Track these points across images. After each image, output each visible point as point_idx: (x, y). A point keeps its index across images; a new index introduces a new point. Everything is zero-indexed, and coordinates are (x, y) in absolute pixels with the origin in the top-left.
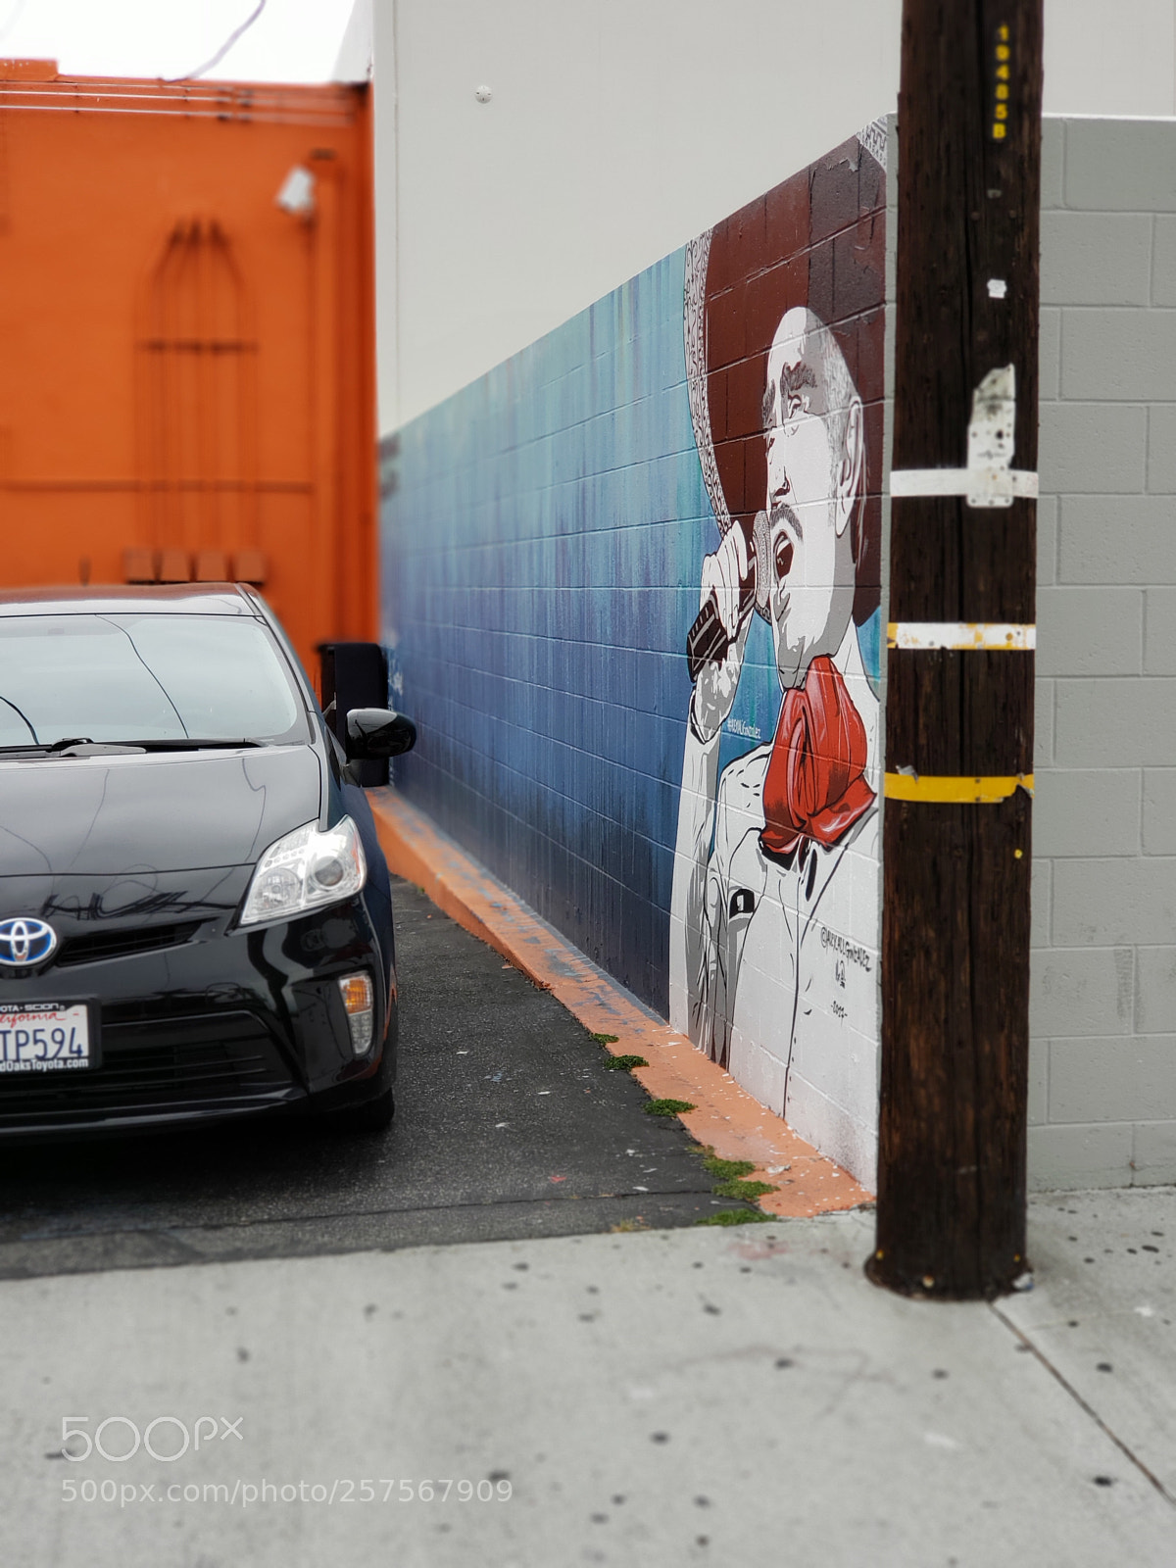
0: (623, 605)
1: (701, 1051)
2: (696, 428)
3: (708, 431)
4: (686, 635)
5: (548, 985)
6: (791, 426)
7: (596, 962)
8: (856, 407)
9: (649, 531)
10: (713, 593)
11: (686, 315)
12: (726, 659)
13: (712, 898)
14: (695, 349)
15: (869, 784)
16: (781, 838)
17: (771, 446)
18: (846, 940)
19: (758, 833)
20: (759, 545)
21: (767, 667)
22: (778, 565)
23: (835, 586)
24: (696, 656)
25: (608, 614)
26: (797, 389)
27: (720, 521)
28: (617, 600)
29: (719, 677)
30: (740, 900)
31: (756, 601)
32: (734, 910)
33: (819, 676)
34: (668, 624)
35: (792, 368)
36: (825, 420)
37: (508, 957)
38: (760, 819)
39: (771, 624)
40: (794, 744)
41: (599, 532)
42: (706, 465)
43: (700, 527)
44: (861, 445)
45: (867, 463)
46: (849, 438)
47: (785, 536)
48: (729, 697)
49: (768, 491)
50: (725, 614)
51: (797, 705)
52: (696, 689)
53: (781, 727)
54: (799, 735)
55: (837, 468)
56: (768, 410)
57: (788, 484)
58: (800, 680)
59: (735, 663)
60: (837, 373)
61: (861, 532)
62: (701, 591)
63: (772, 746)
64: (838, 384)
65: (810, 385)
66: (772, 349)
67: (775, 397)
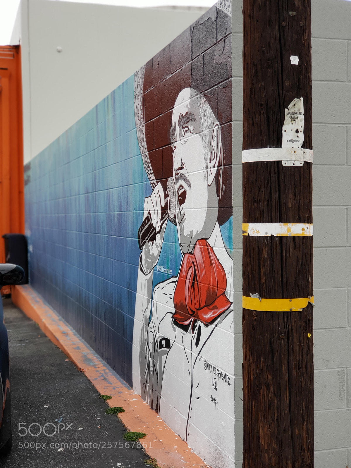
0: (111, 219)
1: (146, 404)
2: (141, 146)
3: (146, 147)
4: (137, 230)
5: (83, 370)
6: (184, 140)
7: (102, 358)
8: (217, 127)
9: (121, 189)
10: (149, 213)
11: (135, 101)
12: (155, 241)
13: (151, 340)
14: (139, 114)
15: (228, 298)
16: (182, 318)
17: (174, 149)
18: (217, 368)
19: (172, 315)
20: (170, 192)
21: (175, 244)
22: (179, 200)
23: (208, 208)
24: (142, 239)
25: (105, 223)
26: (186, 124)
27: (152, 183)
28: (109, 218)
29: (152, 248)
30: (164, 342)
31: (169, 216)
32: (161, 346)
33: (201, 248)
34: (130, 226)
35: (184, 115)
36: (201, 135)
37: (67, 356)
38: (173, 309)
39: (176, 225)
40: (188, 277)
41: (101, 191)
42: (145, 161)
43: (143, 186)
44: (220, 144)
45: (223, 152)
46: (213, 141)
47: (182, 187)
48: (157, 256)
49: (174, 169)
50: (155, 221)
51: (190, 260)
52: (142, 253)
53: (182, 270)
54: (191, 274)
55: (208, 155)
56: (173, 135)
57: (183, 165)
58: (191, 250)
59: (160, 242)
60: (207, 113)
61: (221, 183)
62: (144, 212)
63: (177, 278)
64: (207, 118)
65: (193, 121)
66: (174, 108)
67: (176, 129)
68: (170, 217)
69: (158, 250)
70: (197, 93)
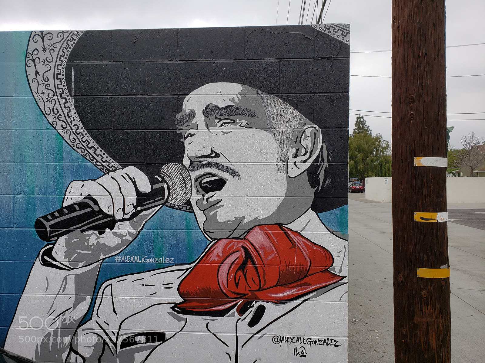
2: (55, 120)
4: (34, 219)
6: (220, 130)
10: (90, 198)
11: (31, 65)
14: (49, 83)
15: (336, 273)
16: (209, 304)
17: (188, 136)
19: (174, 305)
20: (170, 178)
21: (186, 231)
22: (203, 187)
23: (287, 197)
24: (54, 228)
27: (101, 165)
31: (167, 201)
32: (129, 344)
33: (266, 233)
35: (221, 107)
36: (270, 132)
38: (175, 298)
39: (193, 212)
40: (228, 262)
42: (73, 138)
43: (63, 167)
44: (320, 143)
45: (328, 151)
46: (303, 140)
47: (213, 175)
48: (118, 246)
49: (185, 155)
50: (111, 208)
51: (233, 245)
52: (54, 244)
53: (208, 256)
54: (236, 258)
55: (288, 151)
56: (183, 121)
57: (217, 154)
58: (238, 235)
59: (129, 230)
60: (287, 114)
61: (322, 177)
62: (66, 197)
63: (193, 265)
64: (288, 119)
65: (248, 116)
66: (191, 96)
67: (195, 116)
68: (171, 204)
69: (122, 240)
70: (260, 92)
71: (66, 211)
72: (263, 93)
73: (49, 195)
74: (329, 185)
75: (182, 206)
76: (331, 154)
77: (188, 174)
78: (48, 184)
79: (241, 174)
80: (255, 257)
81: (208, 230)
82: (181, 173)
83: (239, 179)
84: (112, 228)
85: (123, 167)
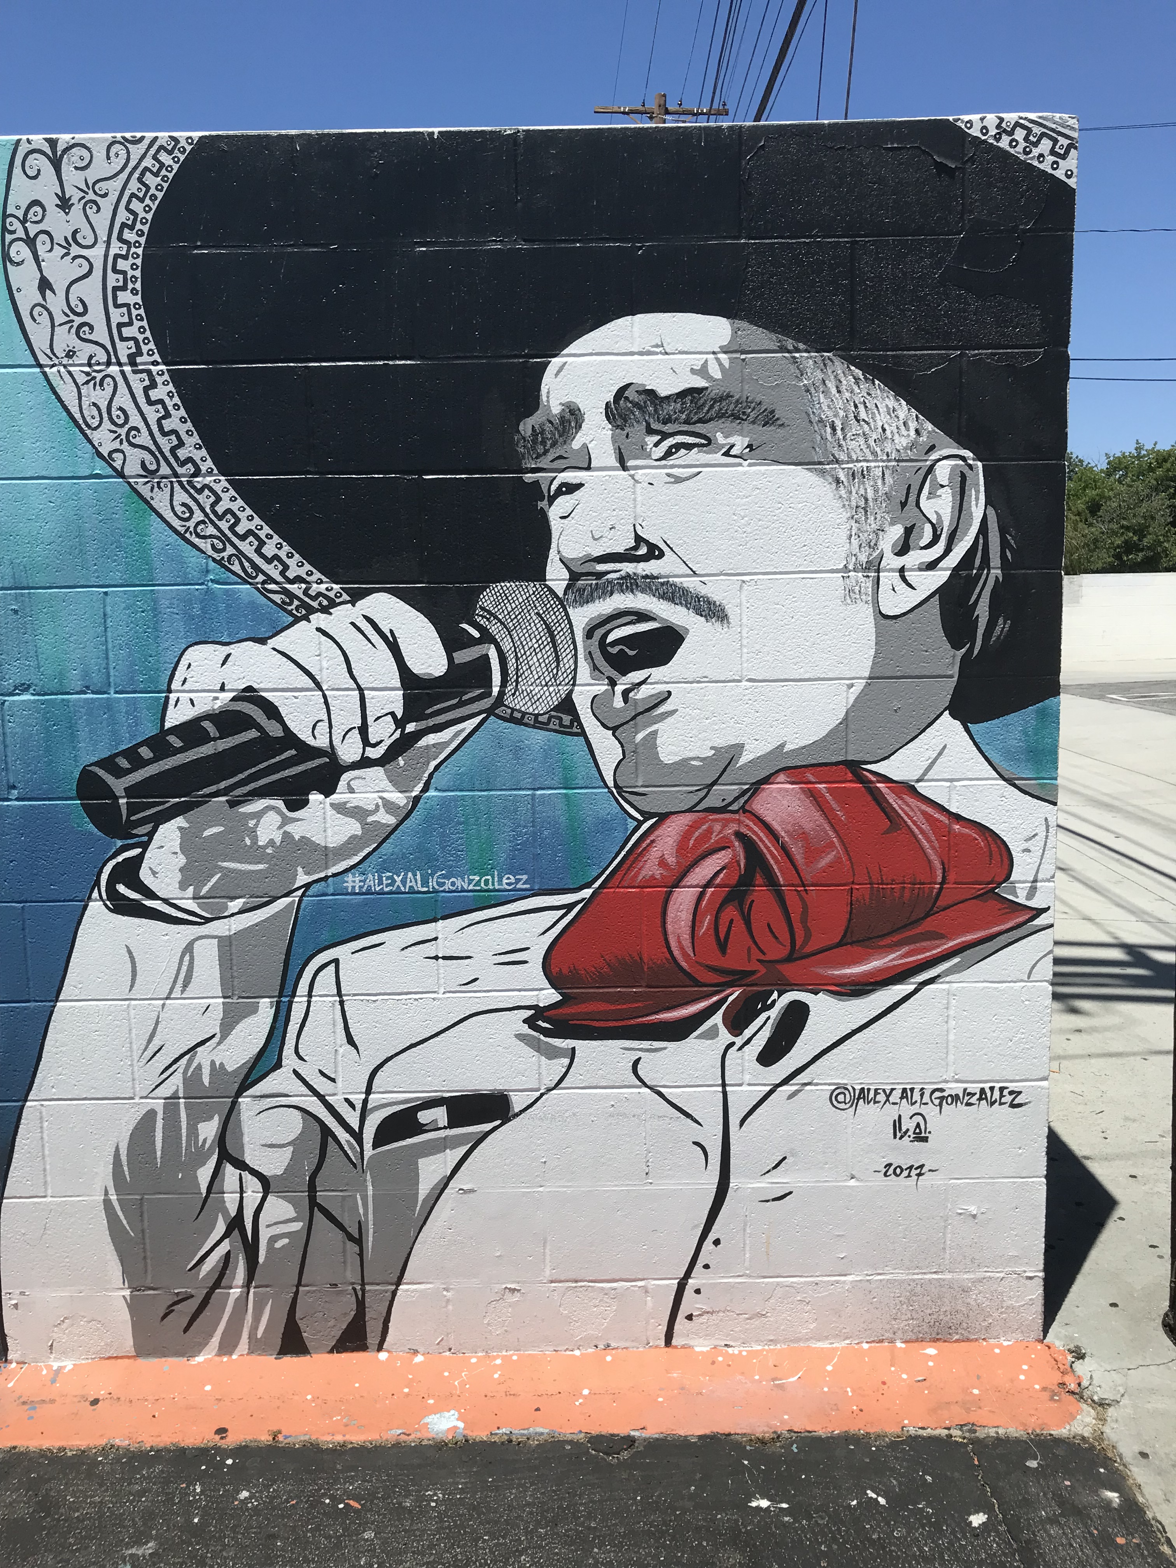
2: (117, 446)
3: (194, 453)
4: (71, 768)
6: (663, 470)
10: (251, 699)
12: (331, 793)
13: (272, 1136)
14: (89, 319)
15: (1019, 900)
16: (640, 1005)
17: (559, 492)
18: (931, 1087)
19: (526, 1012)
20: (510, 629)
21: (561, 792)
22: (611, 656)
24: (141, 797)
26: (689, 423)
27: (283, 592)
30: (435, 1113)
31: (499, 701)
32: (399, 1133)
33: (809, 790)
35: (664, 394)
36: (823, 473)
38: (534, 992)
39: (583, 734)
40: (695, 881)
42: (184, 505)
43: (155, 601)
44: (977, 508)
45: (1003, 531)
46: (928, 498)
47: (642, 616)
48: (351, 845)
49: (553, 554)
50: (323, 727)
51: (710, 831)
52: (145, 846)
53: (631, 865)
54: (718, 868)
55: (880, 533)
56: (543, 443)
57: (652, 547)
58: (724, 800)
59: (385, 795)
60: (877, 415)
61: (983, 611)
62: (173, 697)
63: (587, 893)
64: (880, 430)
65: (753, 422)
66: (564, 359)
67: (580, 427)
68: (513, 710)
69: (364, 824)
70: (790, 344)
71: (175, 741)
72: (801, 346)
73: (116, 692)
74: (1005, 637)
75: (547, 716)
76: (1012, 542)
77: (563, 614)
78: (111, 654)
79: (730, 610)
80: (776, 863)
81: (631, 787)
82: (541, 612)
83: (725, 626)
84: (328, 790)
85: (356, 597)
